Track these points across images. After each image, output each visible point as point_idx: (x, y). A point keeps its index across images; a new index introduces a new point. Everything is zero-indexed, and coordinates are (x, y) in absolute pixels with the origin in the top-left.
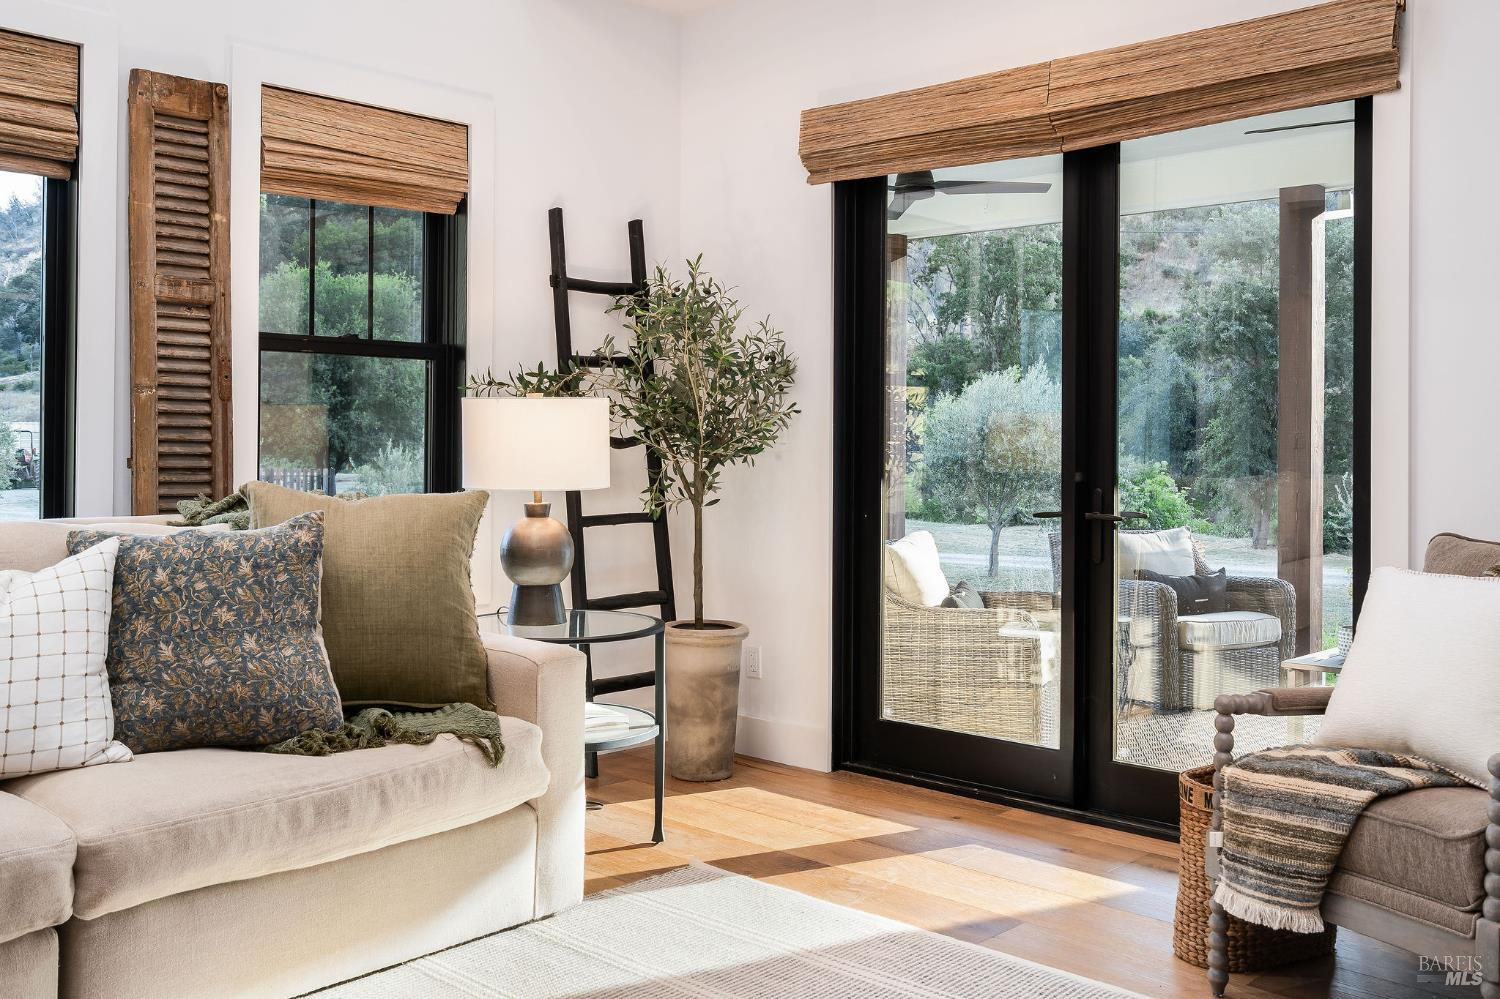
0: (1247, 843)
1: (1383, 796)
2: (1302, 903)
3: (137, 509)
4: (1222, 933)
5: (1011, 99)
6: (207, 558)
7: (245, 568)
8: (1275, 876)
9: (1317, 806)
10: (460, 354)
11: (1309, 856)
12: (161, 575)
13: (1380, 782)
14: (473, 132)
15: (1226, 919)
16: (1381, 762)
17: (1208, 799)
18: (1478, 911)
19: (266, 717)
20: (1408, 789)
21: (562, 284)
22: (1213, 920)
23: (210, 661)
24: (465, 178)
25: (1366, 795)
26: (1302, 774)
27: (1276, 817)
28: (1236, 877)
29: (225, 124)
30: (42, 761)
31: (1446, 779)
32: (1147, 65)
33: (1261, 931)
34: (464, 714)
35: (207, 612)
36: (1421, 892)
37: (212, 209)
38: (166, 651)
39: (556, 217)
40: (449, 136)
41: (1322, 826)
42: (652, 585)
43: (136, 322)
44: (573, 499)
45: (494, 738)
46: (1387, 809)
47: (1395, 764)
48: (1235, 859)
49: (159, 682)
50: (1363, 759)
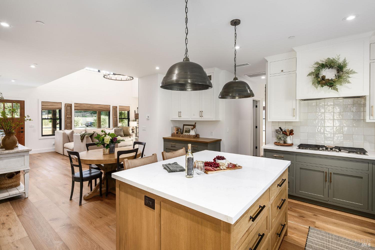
3: (113, 127)
6: (118, 129)
7: (120, 130)
10: (129, 119)
12: (116, 130)
14: (130, 107)
23: (119, 134)
24: (130, 109)
29: (117, 108)
34: (129, 136)
43: (113, 119)
44: (136, 127)
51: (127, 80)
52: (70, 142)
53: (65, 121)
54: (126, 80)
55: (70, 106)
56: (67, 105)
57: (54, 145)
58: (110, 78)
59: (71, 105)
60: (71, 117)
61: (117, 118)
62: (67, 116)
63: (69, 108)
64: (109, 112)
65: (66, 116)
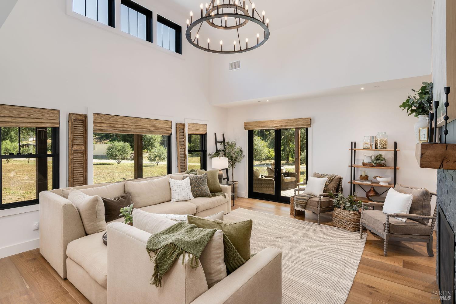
0: (298, 203)
1: (310, 198)
2: (303, 208)
4: (295, 212)
5: (269, 124)
7: (201, 179)
8: (300, 206)
9: (304, 199)
10: (206, 151)
11: (303, 204)
12: (194, 180)
13: (310, 197)
14: (207, 126)
15: (295, 210)
16: (310, 195)
17: (293, 199)
18: (318, 208)
19: (205, 194)
20: (312, 197)
21: (216, 142)
22: (294, 210)
23: (200, 189)
24: (207, 131)
25: (308, 198)
26: (303, 196)
27: (300, 200)
28: (297, 206)
29: (185, 128)
30: (188, 199)
31: (315, 197)
32: (285, 122)
33: (299, 211)
35: (199, 184)
36: (313, 206)
37: (184, 138)
38: (196, 188)
39: (215, 134)
40: (205, 126)
41: (304, 201)
42: (226, 177)
43: (178, 151)
45: (225, 195)
46: (310, 199)
47: (311, 195)
48: (297, 205)
49: (195, 191)
50: (308, 195)
51: (238, 52)
52: (87, 234)
53: (71, 161)
54: (234, 52)
55: (83, 120)
56: (73, 117)
57: (37, 229)
58: (224, 25)
59: (86, 116)
60: (84, 149)
61: (184, 149)
62: (75, 147)
63: (79, 126)
64: (169, 138)
65: (73, 146)
